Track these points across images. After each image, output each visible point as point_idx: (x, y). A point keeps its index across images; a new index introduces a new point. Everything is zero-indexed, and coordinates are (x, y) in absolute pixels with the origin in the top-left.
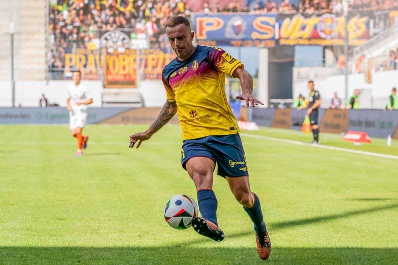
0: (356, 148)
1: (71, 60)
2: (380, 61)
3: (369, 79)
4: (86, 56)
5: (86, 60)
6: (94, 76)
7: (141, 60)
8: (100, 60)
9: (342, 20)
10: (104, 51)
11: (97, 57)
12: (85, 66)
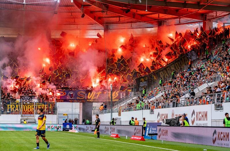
0: (114, 140)
1: (9, 106)
2: (124, 107)
3: (120, 115)
4: (15, 105)
5: (15, 106)
6: (18, 113)
7: (36, 107)
8: (20, 107)
9: (110, 92)
10: (22, 103)
11: (19, 106)
12: (15, 109)
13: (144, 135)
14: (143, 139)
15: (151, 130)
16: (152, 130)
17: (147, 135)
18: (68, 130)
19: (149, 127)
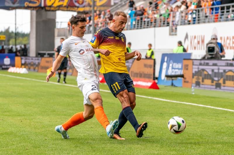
13: (157, 78)
14: (154, 86)
15: (170, 68)
16: (173, 68)
17: (163, 77)
18: (7, 69)
19: (167, 62)
